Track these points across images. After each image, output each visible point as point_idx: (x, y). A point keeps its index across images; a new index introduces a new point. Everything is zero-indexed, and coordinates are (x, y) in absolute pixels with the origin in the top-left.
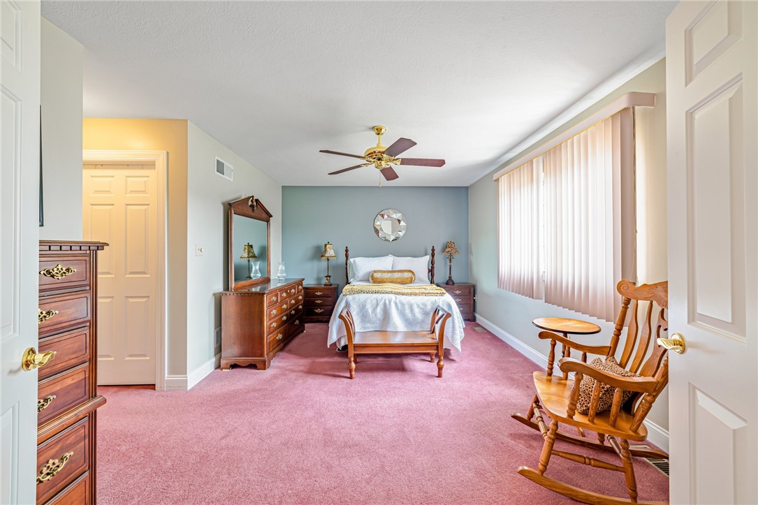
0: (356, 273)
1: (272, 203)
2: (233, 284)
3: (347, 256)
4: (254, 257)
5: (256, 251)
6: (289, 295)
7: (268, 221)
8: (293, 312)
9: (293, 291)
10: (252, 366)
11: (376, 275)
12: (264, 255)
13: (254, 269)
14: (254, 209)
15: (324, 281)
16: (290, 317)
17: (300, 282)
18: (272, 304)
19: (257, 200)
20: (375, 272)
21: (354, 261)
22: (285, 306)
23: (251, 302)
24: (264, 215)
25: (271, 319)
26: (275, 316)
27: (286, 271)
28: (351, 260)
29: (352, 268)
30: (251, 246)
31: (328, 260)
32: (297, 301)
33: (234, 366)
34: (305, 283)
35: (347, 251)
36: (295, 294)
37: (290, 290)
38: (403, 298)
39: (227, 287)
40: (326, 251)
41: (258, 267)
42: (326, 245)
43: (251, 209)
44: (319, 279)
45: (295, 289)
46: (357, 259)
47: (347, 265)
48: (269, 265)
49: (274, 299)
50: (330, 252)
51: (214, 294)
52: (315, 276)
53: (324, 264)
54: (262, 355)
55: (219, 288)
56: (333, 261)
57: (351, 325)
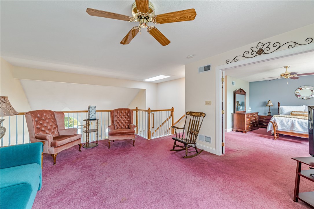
0: (283, 112)
1: (247, 89)
2: (236, 111)
3: (279, 106)
4: (239, 105)
5: (240, 103)
6: (253, 116)
7: (245, 95)
8: (254, 122)
9: (254, 115)
10: (242, 132)
11: (293, 113)
12: (243, 104)
13: (240, 108)
14: (241, 92)
15: (268, 114)
16: (253, 123)
17: (257, 113)
18: (248, 117)
19: (242, 89)
20: (293, 111)
21: (282, 107)
22: (251, 119)
23: (241, 116)
24: (244, 93)
25: (247, 121)
26: (248, 121)
27: (251, 109)
28: (280, 107)
29: (281, 110)
30: (238, 102)
31: (269, 107)
32: (256, 119)
33: (237, 131)
34: (259, 114)
35: (279, 103)
36: (255, 116)
37: (253, 115)
38: (302, 120)
39: (234, 112)
40: (268, 103)
41: (241, 108)
42: (268, 101)
43: (240, 92)
44: (265, 113)
45: (255, 115)
46: (283, 107)
47: (279, 109)
48: (245, 107)
49: (248, 116)
50: (270, 104)
51: (232, 113)
52: (264, 112)
53: (267, 108)
54: (245, 130)
55: (232, 112)
56: (272, 107)
57: (275, 125)
